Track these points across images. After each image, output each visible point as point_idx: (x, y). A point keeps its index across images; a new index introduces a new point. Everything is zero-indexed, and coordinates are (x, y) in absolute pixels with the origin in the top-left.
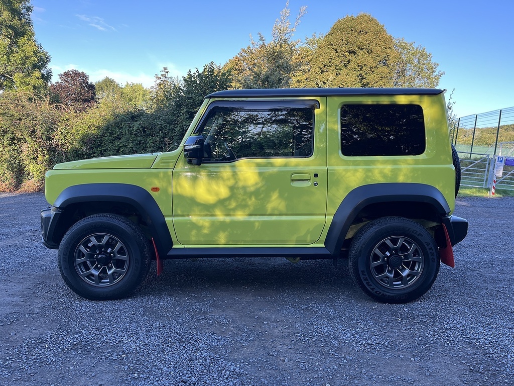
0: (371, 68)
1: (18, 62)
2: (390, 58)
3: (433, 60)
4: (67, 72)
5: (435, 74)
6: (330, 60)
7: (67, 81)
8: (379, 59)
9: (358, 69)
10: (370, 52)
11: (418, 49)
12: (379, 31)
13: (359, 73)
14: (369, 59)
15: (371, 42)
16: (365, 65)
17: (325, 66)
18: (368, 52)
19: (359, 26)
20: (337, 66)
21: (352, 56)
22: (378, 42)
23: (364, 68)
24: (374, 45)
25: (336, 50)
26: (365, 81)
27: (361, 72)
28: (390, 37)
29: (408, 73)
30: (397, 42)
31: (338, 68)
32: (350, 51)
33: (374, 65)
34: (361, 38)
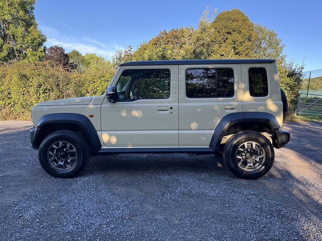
0: (241, 42)
1: (30, 42)
2: (252, 36)
3: (278, 38)
4: (52, 47)
5: (280, 46)
6: (215, 38)
7: (52, 53)
8: (245, 37)
9: (233, 43)
10: (240, 33)
11: (269, 31)
12: (245, 20)
13: (233, 46)
14: (239, 37)
15: (241, 26)
16: (237, 41)
17: (212, 41)
18: (239, 33)
19: (233, 17)
20: (219, 41)
21: (228, 35)
22: (245, 27)
23: (236, 42)
24: (242, 28)
25: (219, 32)
26: (237, 51)
27: (235, 45)
28: (252, 24)
29: (263, 46)
30: (256, 26)
31: (220, 43)
32: (227, 32)
33: (243, 41)
34: (234, 24)
